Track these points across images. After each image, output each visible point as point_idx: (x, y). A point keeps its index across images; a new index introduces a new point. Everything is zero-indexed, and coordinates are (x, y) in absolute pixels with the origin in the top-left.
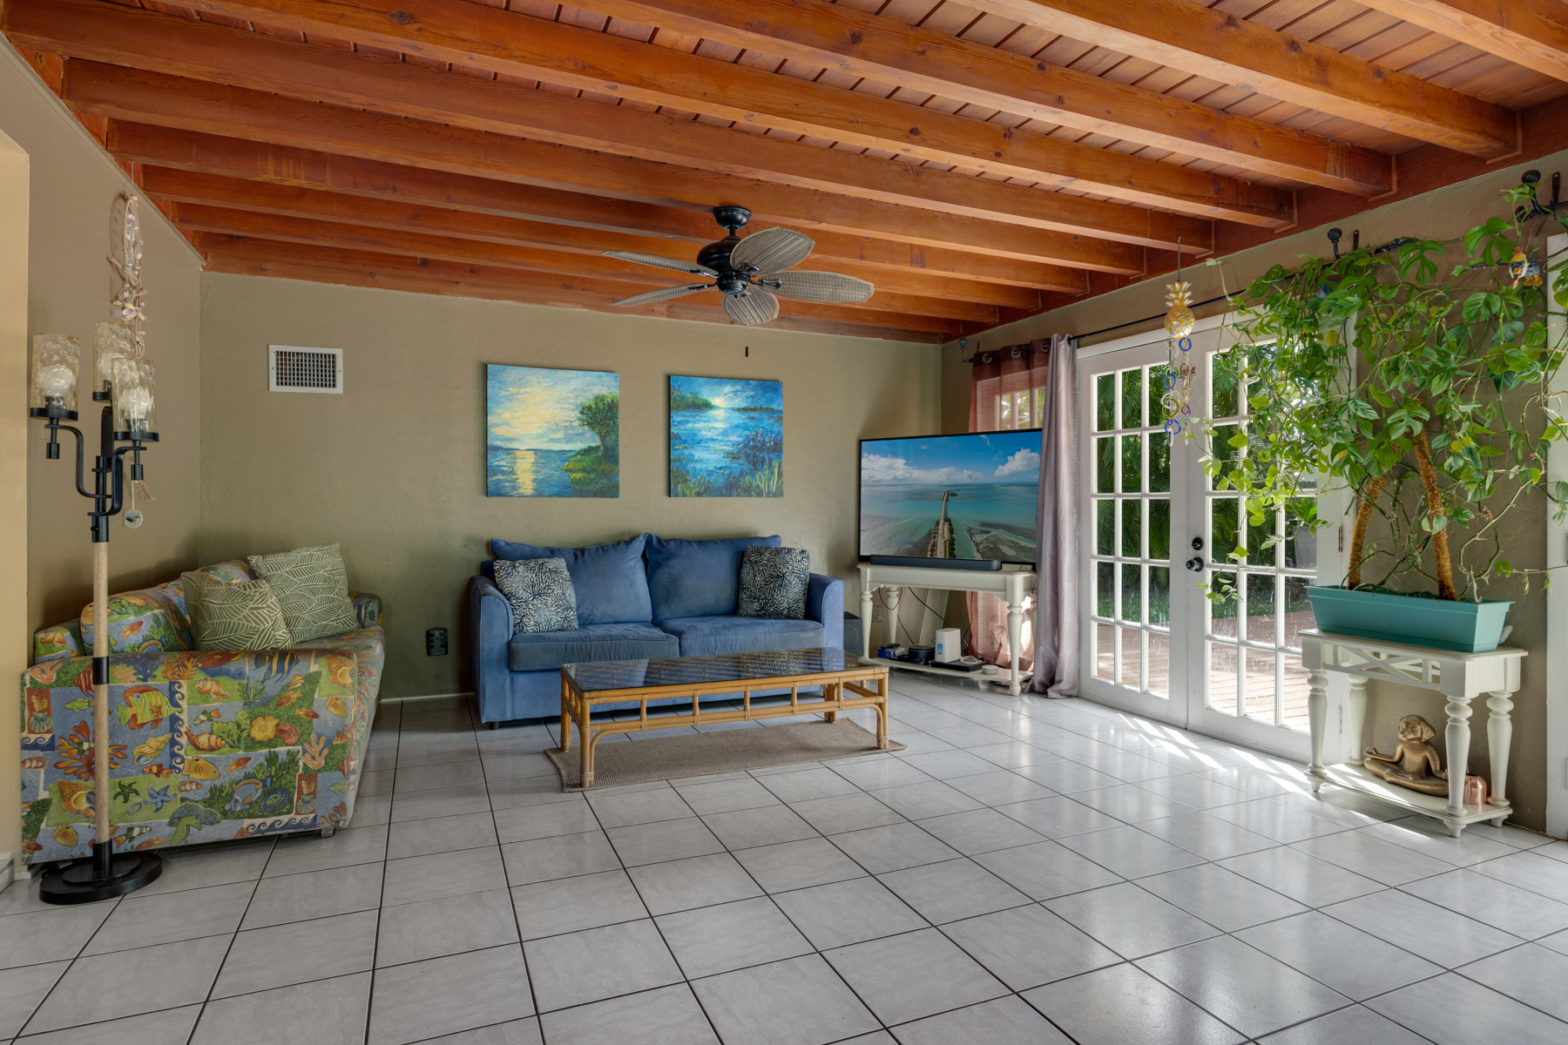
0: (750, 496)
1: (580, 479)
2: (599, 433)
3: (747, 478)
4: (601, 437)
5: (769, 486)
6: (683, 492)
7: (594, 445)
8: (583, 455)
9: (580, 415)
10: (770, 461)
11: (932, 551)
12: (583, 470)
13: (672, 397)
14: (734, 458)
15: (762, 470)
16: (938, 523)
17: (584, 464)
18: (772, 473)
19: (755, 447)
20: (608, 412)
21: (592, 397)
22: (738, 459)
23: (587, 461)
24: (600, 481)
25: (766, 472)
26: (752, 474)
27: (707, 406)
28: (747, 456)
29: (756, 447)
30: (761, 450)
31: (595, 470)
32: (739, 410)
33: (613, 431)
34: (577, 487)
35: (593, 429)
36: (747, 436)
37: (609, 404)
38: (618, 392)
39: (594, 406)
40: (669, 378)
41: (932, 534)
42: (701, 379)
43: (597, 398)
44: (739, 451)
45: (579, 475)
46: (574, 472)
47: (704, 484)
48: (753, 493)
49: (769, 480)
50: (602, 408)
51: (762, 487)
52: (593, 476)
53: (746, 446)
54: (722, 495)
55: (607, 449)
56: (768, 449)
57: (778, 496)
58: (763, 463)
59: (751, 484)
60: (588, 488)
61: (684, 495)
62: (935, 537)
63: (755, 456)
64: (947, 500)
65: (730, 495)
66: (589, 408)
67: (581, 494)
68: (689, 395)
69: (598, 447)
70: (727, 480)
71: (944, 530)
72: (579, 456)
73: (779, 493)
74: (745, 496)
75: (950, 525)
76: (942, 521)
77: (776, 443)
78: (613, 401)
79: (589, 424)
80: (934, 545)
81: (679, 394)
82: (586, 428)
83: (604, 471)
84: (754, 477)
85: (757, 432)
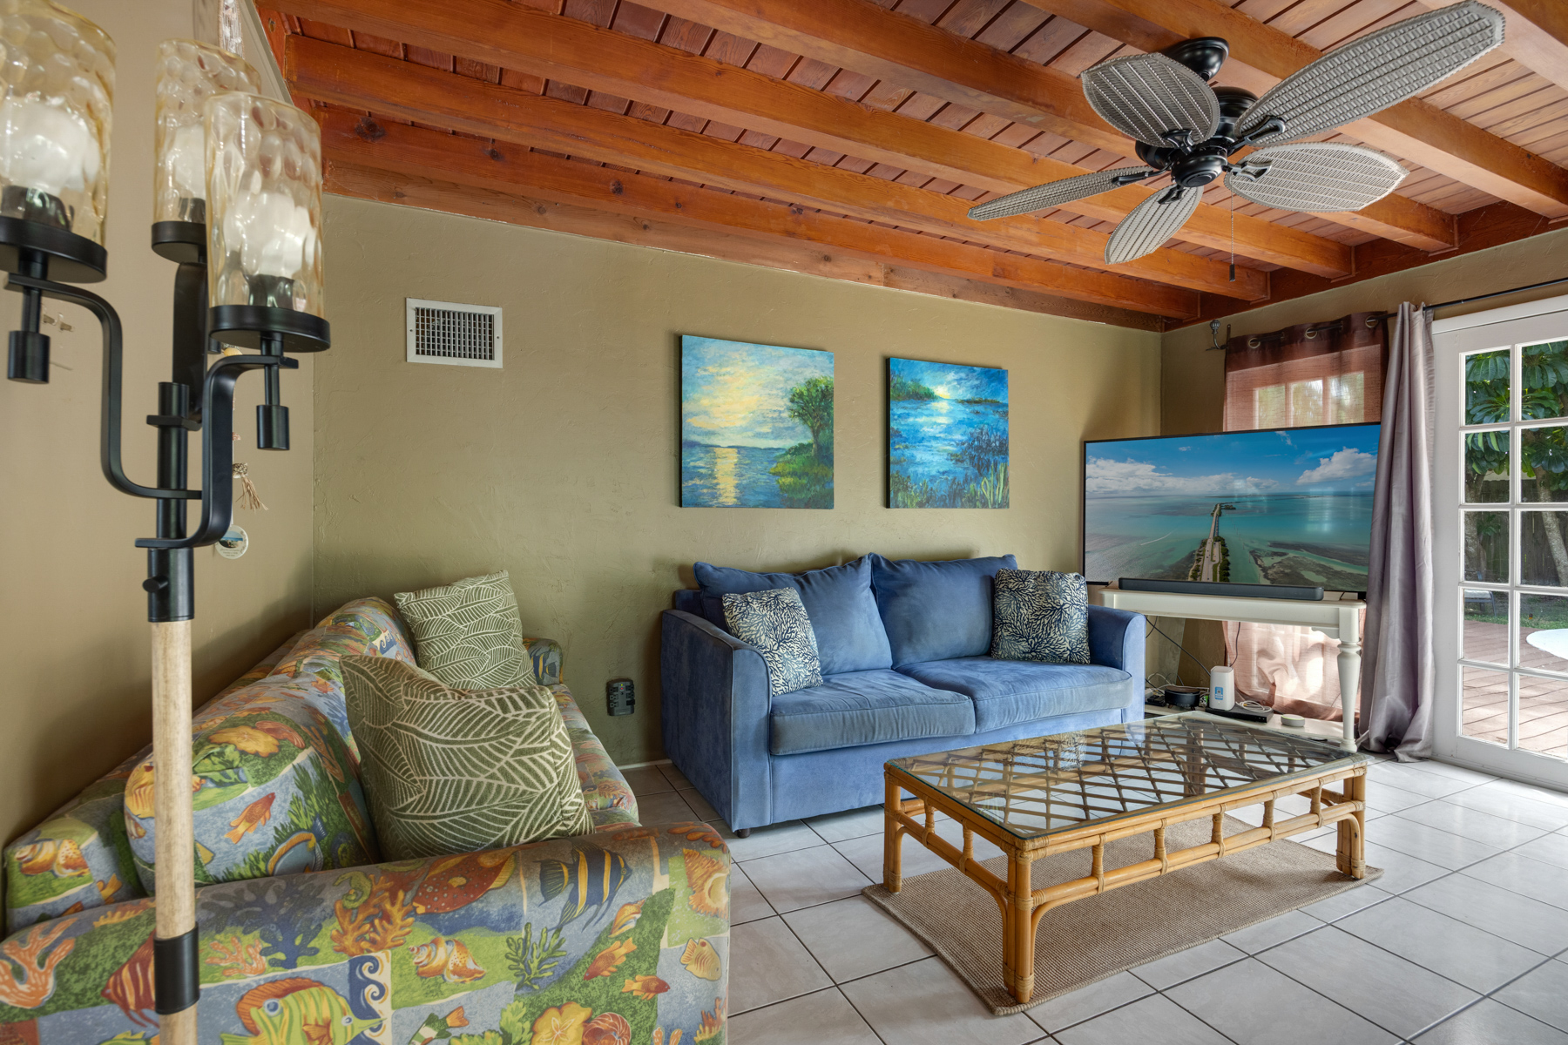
0: (975, 507)
1: (790, 485)
2: (812, 427)
3: (971, 486)
4: (813, 432)
5: (994, 495)
6: (904, 502)
7: (805, 442)
8: (793, 454)
9: (790, 404)
10: (996, 464)
11: (1194, 577)
12: (793, 474)
13: (892, 384)
14: (958, 461)
15: (987, 475)
16: (1204, 543)
17: (795, 466)
18: (998, 479)
19: (979, 448)
20: (821, 401)
21: (803, 382)
22: (962, 461)
23: (797, 463)
24: (813, 488)
25: (992, 478)
26: (977, 479)
27: (929, 397)
28: (972, 458)
29: (981, 447)
30: (987, 452)
31: (807, 474)
32: (962, 402)
33: (827, 425)
34: (786, 495)
35: (805, 421)
36: (972, 434)
37: (822, 391)
38: (832, 376)
39: (805, 393)
40: (887, 362)
41: (1195, 557)
42: (923, 364)
43: (809, 383)
44: (964, 452)
45: (788, 480)
46: (783, 476)
47: (926, 492)
48: (978, 503)
49: (995, 487)
50: (814, 395)
51: (987, 495)
52: (804, 481)
53: (970, 446)
54: (945, 506)
55: (820, 448)
56: (994, 450)
57: (1004, 507)
58: (988, 467)
59: (976, 493)
60: (799, 496)
61: (905, 506)
62: (1198, 560)
63: (979, 459)
64: (1220, 515)
65: (954, 506)
66: (801, 395)
67: (791, 504)
68: (910, 383)
69: (810, 445)
70: (951, 487)
71: (1213, 553)
72: (789, 456)
73: (1004, 504)
74: (970, 507)
75: (1224, 545)
76: (1210, 541)
77: (1001, 443)
78: (827, 387)
79: (800, 415)
80: (1197, 570)
81: (899, 380)
82: (797, 420)
83: (816, 475)
84: (979, 483)
85: (982, 429)
